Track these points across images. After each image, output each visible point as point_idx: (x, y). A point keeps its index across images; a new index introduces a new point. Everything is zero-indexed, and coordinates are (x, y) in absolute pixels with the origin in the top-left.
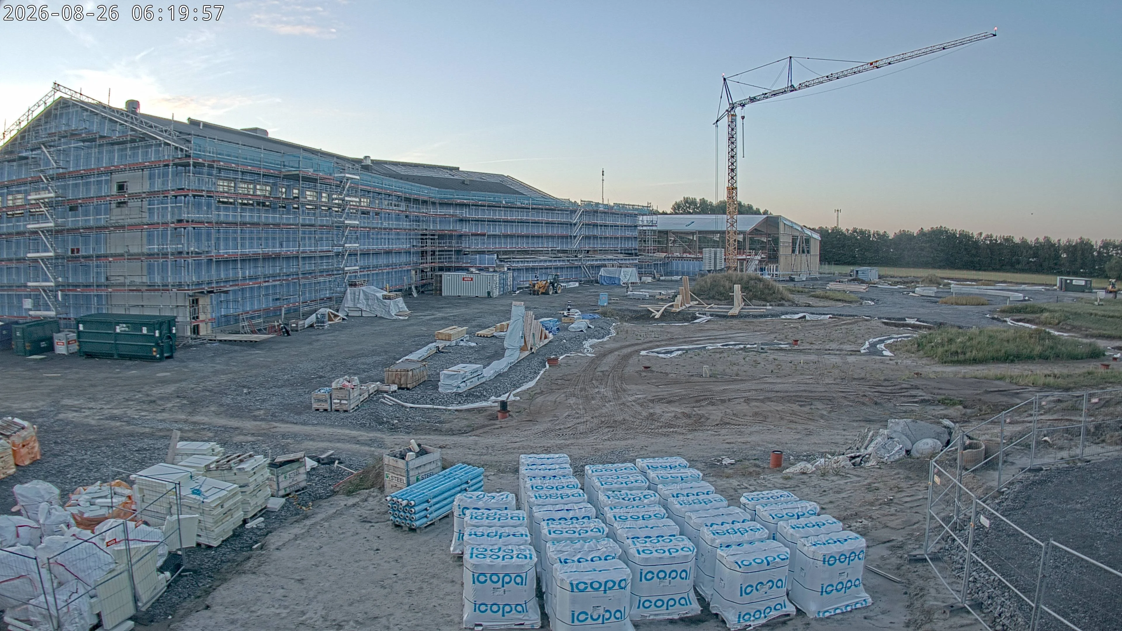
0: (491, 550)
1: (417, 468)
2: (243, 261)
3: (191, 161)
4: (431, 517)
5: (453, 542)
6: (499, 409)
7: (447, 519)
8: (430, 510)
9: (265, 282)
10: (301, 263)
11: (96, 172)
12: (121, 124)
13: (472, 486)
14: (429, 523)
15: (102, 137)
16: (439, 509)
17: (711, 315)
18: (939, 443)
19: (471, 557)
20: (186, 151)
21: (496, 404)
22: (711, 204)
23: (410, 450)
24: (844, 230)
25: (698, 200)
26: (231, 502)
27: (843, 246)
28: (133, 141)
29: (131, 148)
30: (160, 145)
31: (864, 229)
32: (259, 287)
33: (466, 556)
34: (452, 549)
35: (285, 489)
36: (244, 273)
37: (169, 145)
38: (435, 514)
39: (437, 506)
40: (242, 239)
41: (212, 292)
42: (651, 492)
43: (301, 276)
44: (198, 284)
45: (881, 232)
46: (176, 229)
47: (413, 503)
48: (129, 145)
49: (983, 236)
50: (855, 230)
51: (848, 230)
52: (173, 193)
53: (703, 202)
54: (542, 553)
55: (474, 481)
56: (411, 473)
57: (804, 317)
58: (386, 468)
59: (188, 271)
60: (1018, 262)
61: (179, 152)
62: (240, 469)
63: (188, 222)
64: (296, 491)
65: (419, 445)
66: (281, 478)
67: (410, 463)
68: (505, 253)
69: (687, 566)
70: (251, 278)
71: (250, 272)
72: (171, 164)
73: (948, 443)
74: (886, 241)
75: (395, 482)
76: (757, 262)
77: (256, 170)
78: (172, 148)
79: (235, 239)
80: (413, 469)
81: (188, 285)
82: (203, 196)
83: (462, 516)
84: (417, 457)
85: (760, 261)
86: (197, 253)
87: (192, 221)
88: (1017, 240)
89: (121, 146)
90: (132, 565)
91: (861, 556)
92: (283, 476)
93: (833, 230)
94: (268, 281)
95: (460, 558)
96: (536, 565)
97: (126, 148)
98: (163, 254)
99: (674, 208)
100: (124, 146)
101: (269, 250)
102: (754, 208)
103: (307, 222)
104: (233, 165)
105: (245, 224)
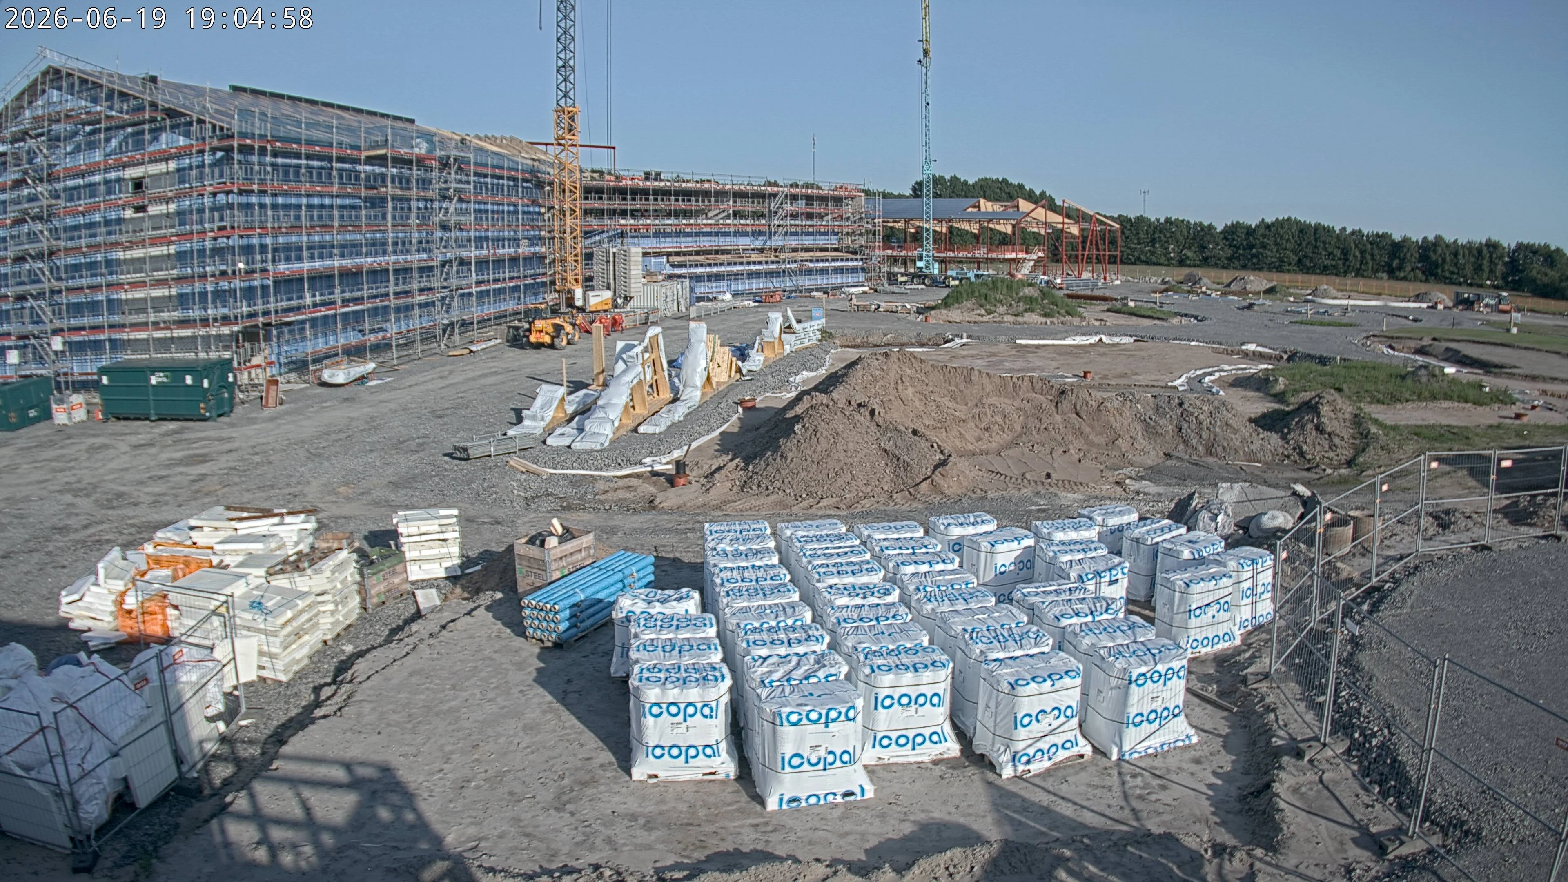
0: (667, 670)
1: (561, 558)
2: (312, 279)
3: (236, 145)
4: (582, 626)
5: (614, 660)
6: (674, 472)
7: (604, 628)
8: (583, 616)
9: (343, 307)
10: (391, 278)
11: (102, 167)
12: (136, 98)
13: (639, 580)
14: (580, 635)
15: (108, 117)
16: (593, 615)
17: (969, 337)
18: (1289, 518)
19: (641, 680)
20: (228, 129)
21: (670, 467)
22: (965, 183)
23: (551, 534)
24: (1153, 220)
25: (948, 177)
26: (305, 617)
27: (1153, 241)
28: (153, 120)
29: (151, 131)
30: (190, 124)
31: (1181, 218)
32: (335, 315)
33: (633, 682)
34: (612, 670)
35: (378, 595)
36: (314, 296)
37: (204, 122)
38: (588, 623)
39: (591, 611)
40: (309, 248)
41: (270, 324)
42: (888, 585)
43: (392, 297)
44: (251, 316)
45: (1206, 224)
46: (215, 239)
47: (557, 607)
48: (147, 127)
49: (1349, 231)
50: (1168, 221)
51: (1158, 220)
52: (209, 189)
53: (954, 179)
54: (739, 672)
55: (641, 574)
56: (554, 566)
57: (1101, 340)
58: (517, 561)
59: (236, 298)
60: (1400, 268)
61: (218, 132)
62: (315, 570)
63: (233, 228)
64: (395, 598)
65: (564, 528)
66: (371, 581)
67: (552, 552)
68: (677, 254)
69: (940, 688)
70: (323, 304)
71: (321, 295)
72: (207, 148)
73: (1302, 517)
74: (1212, 235)
75: (531, 579)
76: (1032, 263)
77: (326, 151)
78: (208, 126)
79: (300, 249)
80: (555, 560)
81: (236, 318)
82: (253, 191)
83: (626, 624)
84: (560, 543)
85: (1036, 261)
86: (247, 272)
87: (239, 227)
88: (1397, 237)
89: (135, 128)
90: (171, 714)
91: (1181, 674)
92: (375, 577)
93: (1138, 218)
94: (348, 306)
95: (625, 680)
96: (731, 689)
97: (143, 132)
98: (199, 277)
99: (914, 189)
100: (140, 127)
101: (347, 262)
102: (1027, 188)
103: (399, 222)
104: (294, 146)
105: (313, 227)
